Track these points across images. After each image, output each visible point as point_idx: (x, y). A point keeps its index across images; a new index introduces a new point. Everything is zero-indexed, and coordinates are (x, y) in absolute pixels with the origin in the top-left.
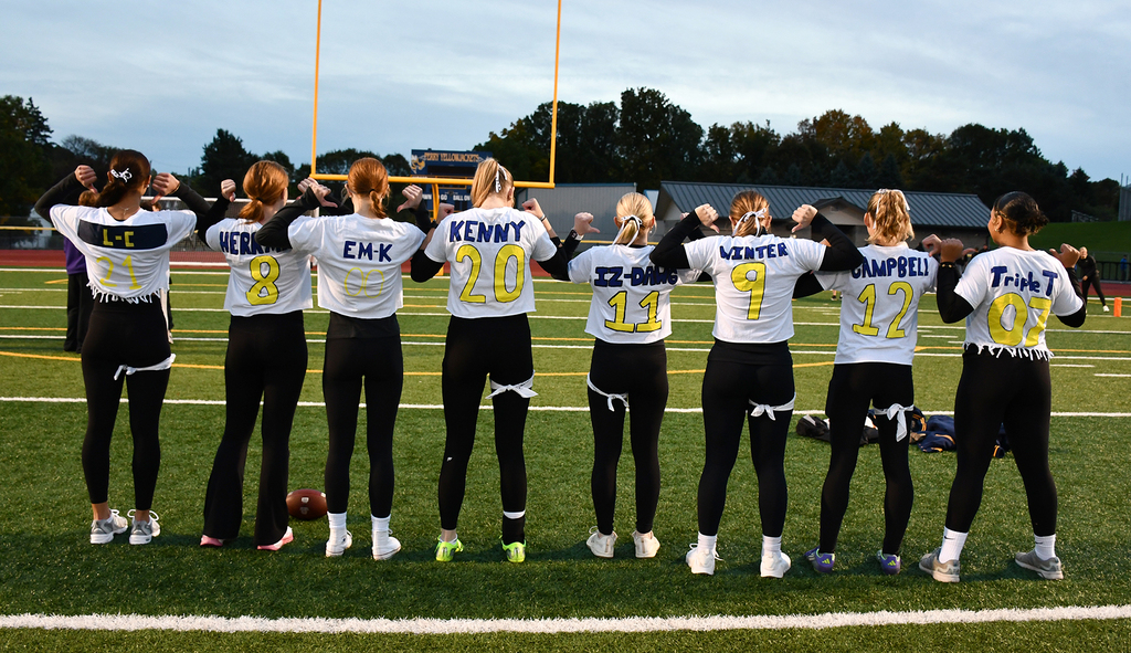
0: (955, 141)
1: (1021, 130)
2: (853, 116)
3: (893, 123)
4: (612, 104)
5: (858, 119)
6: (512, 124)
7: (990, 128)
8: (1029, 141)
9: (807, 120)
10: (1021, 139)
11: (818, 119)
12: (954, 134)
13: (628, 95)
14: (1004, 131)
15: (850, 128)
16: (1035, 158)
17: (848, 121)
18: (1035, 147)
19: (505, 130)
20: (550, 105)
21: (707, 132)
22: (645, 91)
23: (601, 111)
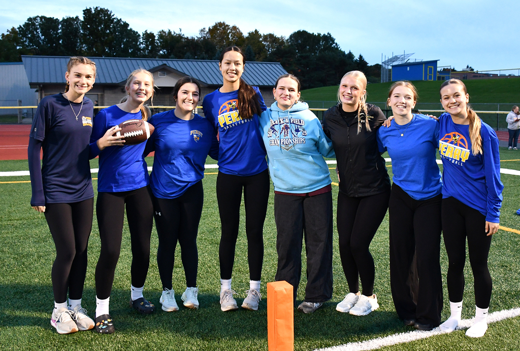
0: (292, 40)
1: (328, 34)
2: (231, 26)
3: (256, 30)
4: (77, 17)
5: (235, 28)
6: (8, 31)
7: (311, 33)
8: (333, 40)
9: (204, 29)
10: (328, 39)
11: (211, 28)
12: (291, 37)
13: (87, 12)
14: (319, 35)
15: (230, 33)
16: (337, 50)
17: (229, 29)
18: (336, 44)
19: (3, 34)
20: (35, 19)
21: (142, 36)
22: (99, 9)
23: (69, 22)
